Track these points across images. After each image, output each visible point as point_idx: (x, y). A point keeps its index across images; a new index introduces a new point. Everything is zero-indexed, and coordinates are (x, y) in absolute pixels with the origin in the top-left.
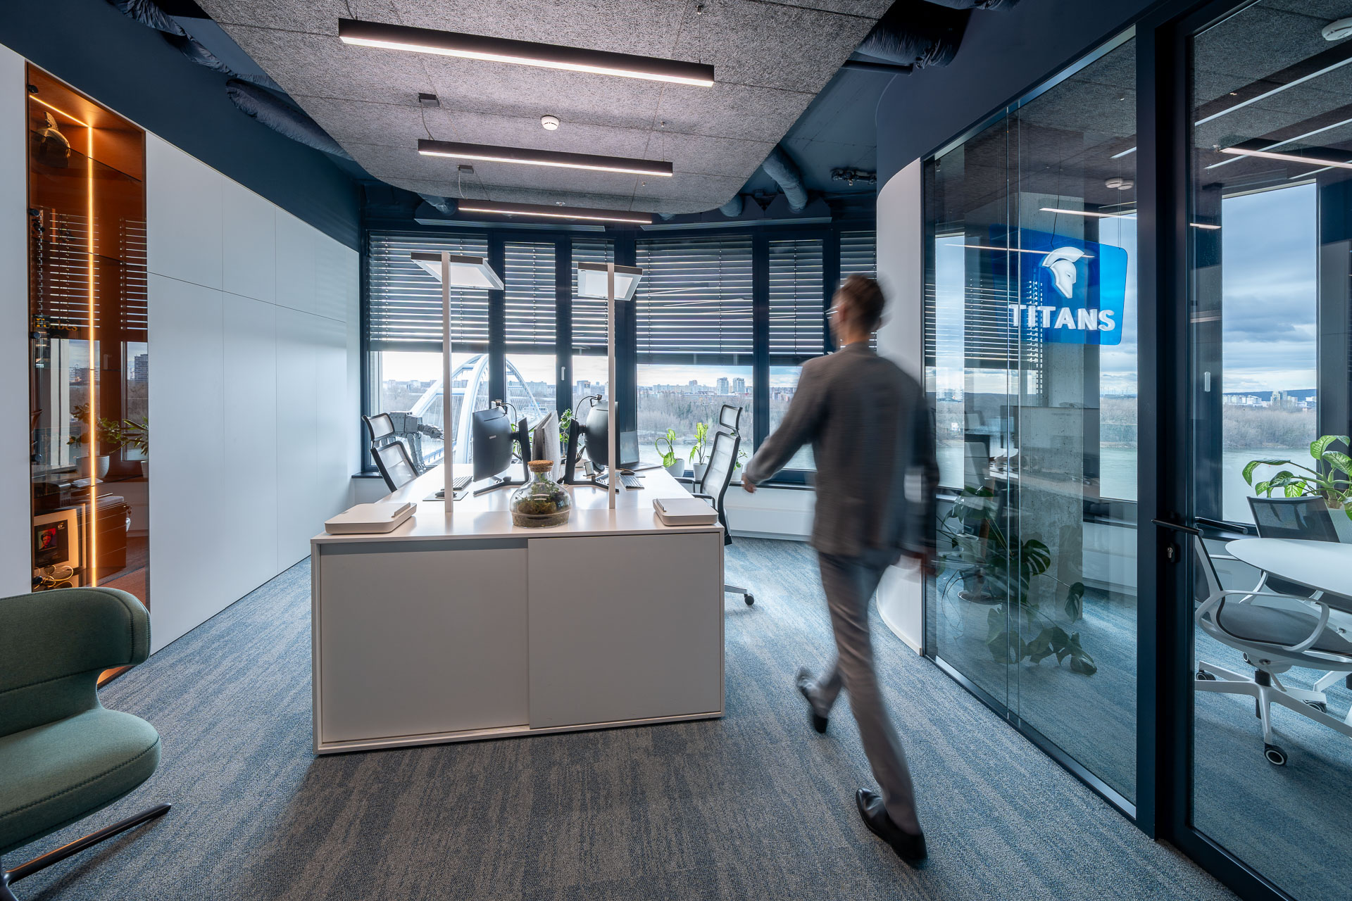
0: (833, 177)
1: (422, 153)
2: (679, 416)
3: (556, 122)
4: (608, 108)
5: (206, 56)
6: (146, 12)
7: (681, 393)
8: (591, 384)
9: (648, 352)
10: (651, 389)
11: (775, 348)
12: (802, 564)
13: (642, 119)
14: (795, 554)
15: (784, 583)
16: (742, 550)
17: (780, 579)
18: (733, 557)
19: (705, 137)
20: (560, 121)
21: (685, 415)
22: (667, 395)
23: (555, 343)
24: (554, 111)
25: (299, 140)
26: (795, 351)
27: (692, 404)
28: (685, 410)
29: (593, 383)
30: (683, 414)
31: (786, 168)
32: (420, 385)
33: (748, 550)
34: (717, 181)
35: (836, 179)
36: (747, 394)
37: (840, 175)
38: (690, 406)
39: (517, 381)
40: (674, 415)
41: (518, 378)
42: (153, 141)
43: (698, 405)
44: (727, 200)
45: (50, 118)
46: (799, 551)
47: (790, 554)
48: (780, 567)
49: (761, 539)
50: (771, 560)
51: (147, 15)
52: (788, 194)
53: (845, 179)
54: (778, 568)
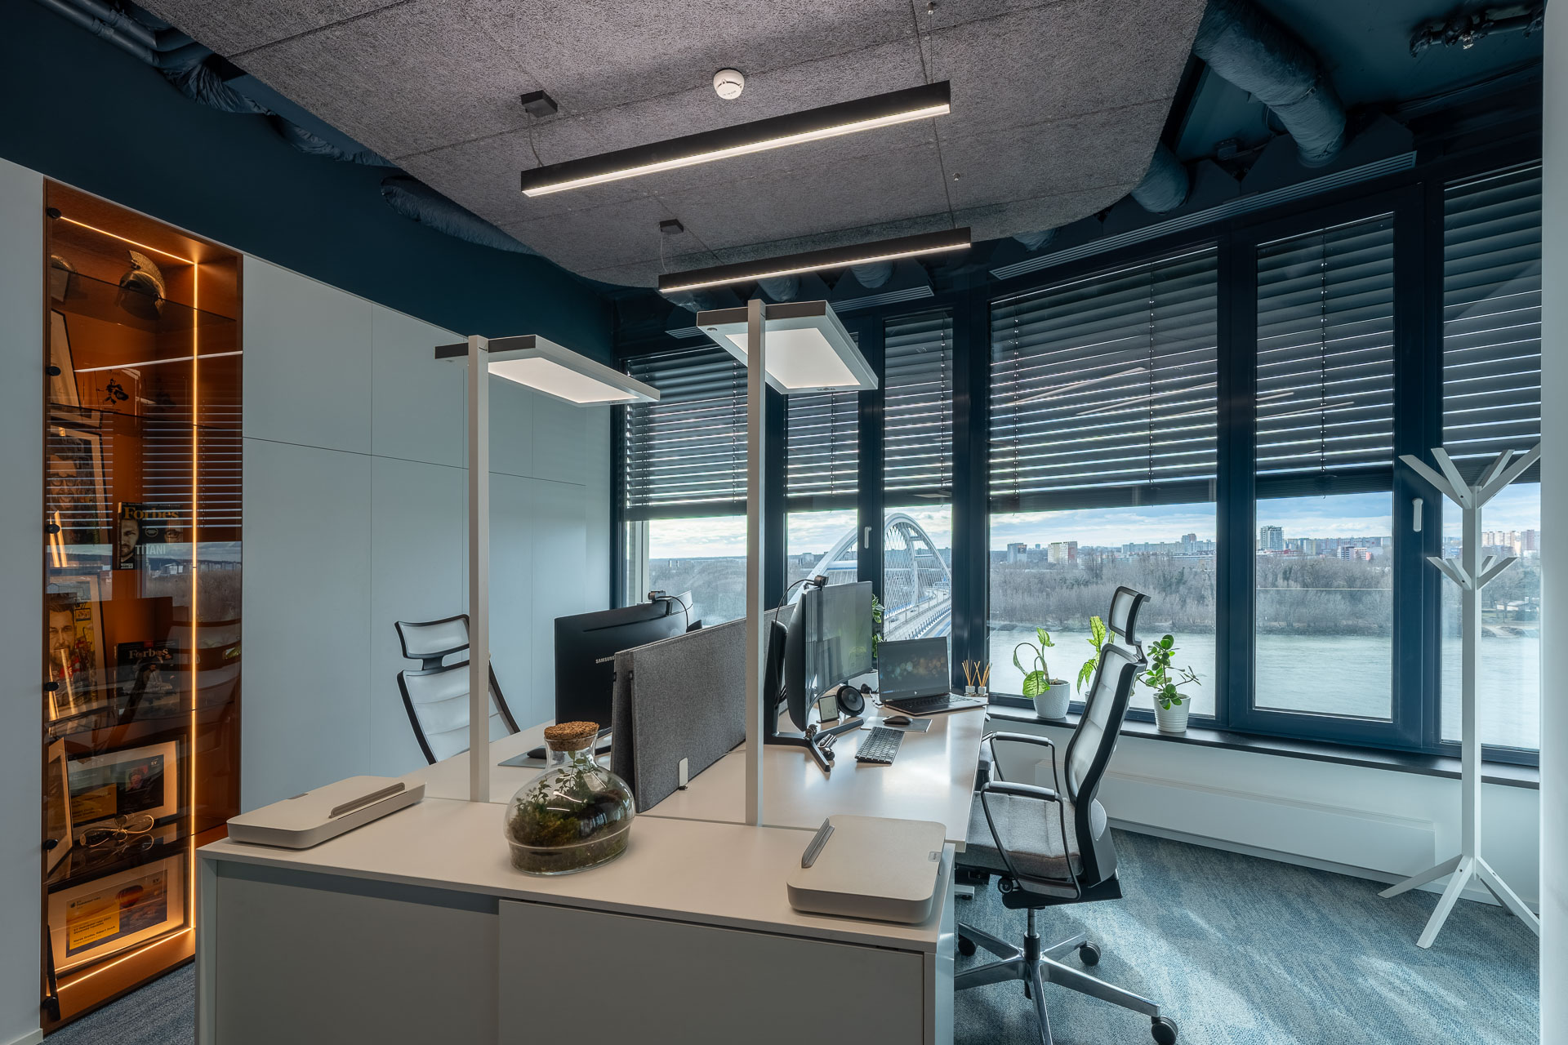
0: (1412, 45)
1: (532, 192)
2: (1164, 590)
3: (738, 78)
4: (810, 8)
5: (306, 137)
6: (211, 90)
7: (1168, 555)
8: (1028, 548)
9: (1012, 491)
10: (1119, 550)
11: (1268, 460)
12: (1316, 940)
13: (887, 12)
14: (1301, 906)
15: (1252, 987)
16: (1174, 876)
17: (1244, 975)
18: (1148, 891)
19: (1035, 13)
20: (746, 77)
21: (1173, 587)
22: (1144, 558)
23: (857, 490)
24: (724, 55)
25: (478, 241)
26: (1323, 463)
27: (1186, 571)
28: (1174, 580)
29: (1031, 546)
30: (1170, 585)
31: (1270, 50)
32: (813, 558)
33: (1188, 880)
34: (1103, 125)
35: (1423, 47)
36: (1286, 552)
37: (1436, 36)
38: (1182, 574)
39: (927, 548)
40: (1154, 588)
41: (927, 544)
42: (252, 265)
43: (1196, 572)
44: (1140, 171)
45: (138, 258)
46: (1316, 899)
47: (1288, 905)
48: (1257, 936)
49: (1226, 855)
50: (1236, 914)
51: (214, 94)
52: (1287, 118)
53: (1448, 41)
54: (1248, 941)
